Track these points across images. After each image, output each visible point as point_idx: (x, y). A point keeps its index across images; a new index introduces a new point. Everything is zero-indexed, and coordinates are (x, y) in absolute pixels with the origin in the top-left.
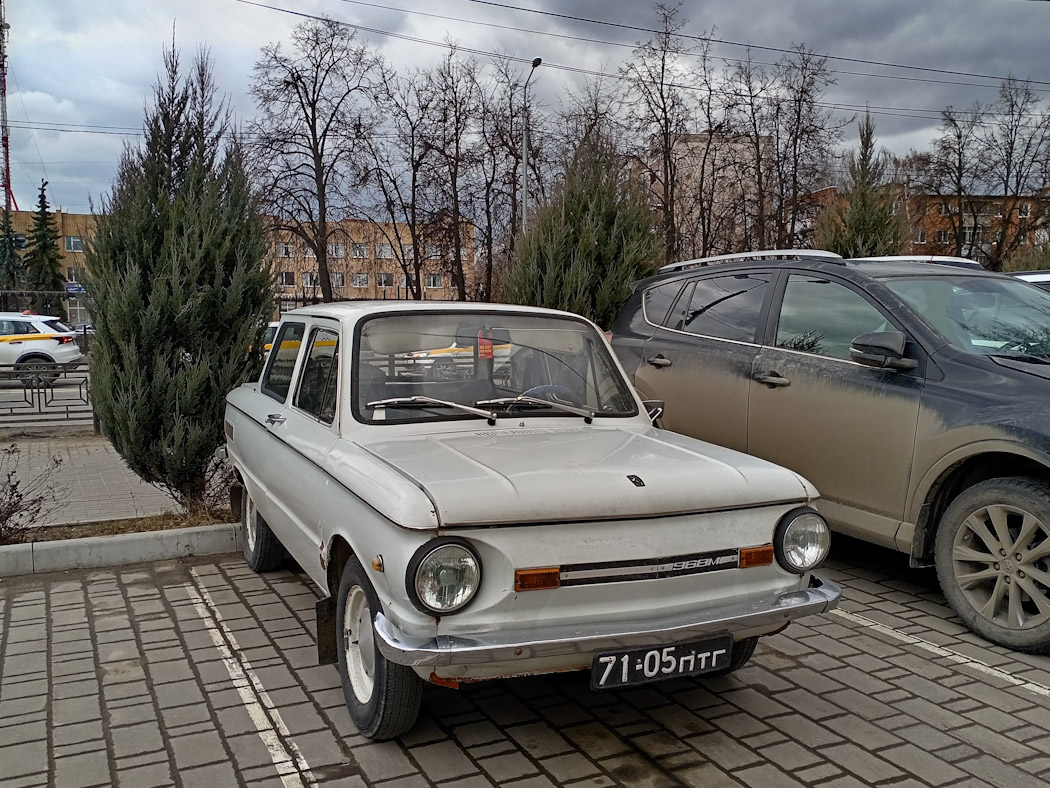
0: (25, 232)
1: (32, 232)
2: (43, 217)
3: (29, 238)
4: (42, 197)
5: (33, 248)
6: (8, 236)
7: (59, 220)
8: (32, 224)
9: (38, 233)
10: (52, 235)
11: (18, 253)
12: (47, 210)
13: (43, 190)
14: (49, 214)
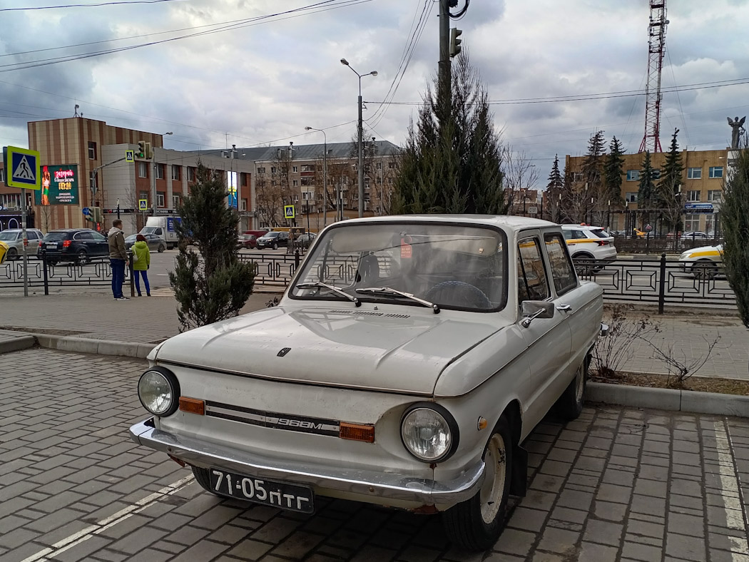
0: (659, 167)
1: (664, 166)
2: (674, 155)
3: (662, 172)
4: (674, 141)
5: (664, 178)
6: (647, 171)
7: (684, 157)
8: (665, 161)
9: (668, 167)
10: (678, 168)
11: (653, 182)
12: (676, 150)
13: (675, 136)
14: (678, 152)
